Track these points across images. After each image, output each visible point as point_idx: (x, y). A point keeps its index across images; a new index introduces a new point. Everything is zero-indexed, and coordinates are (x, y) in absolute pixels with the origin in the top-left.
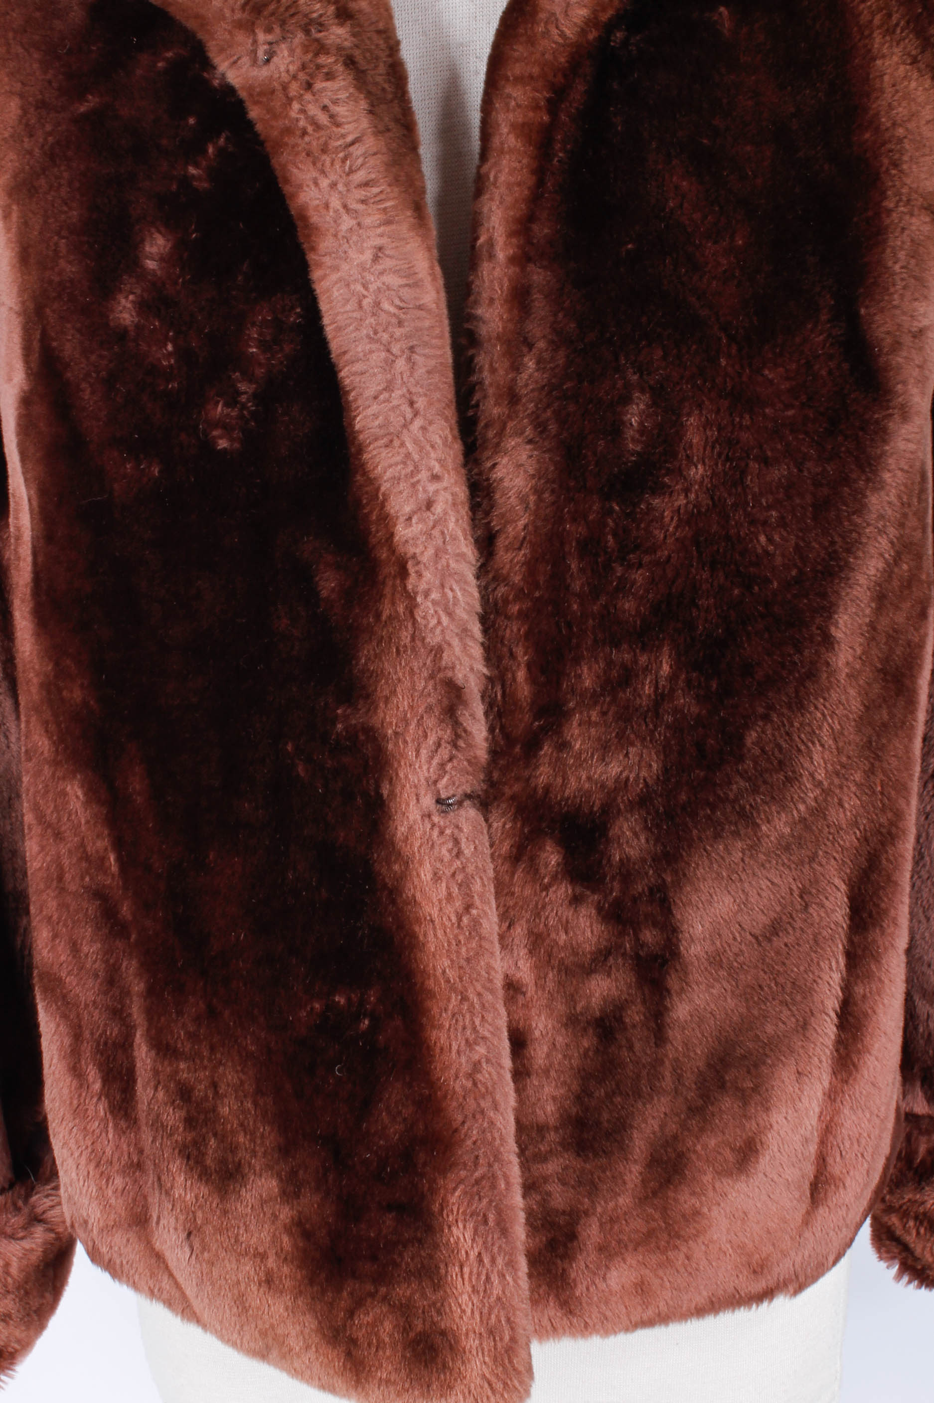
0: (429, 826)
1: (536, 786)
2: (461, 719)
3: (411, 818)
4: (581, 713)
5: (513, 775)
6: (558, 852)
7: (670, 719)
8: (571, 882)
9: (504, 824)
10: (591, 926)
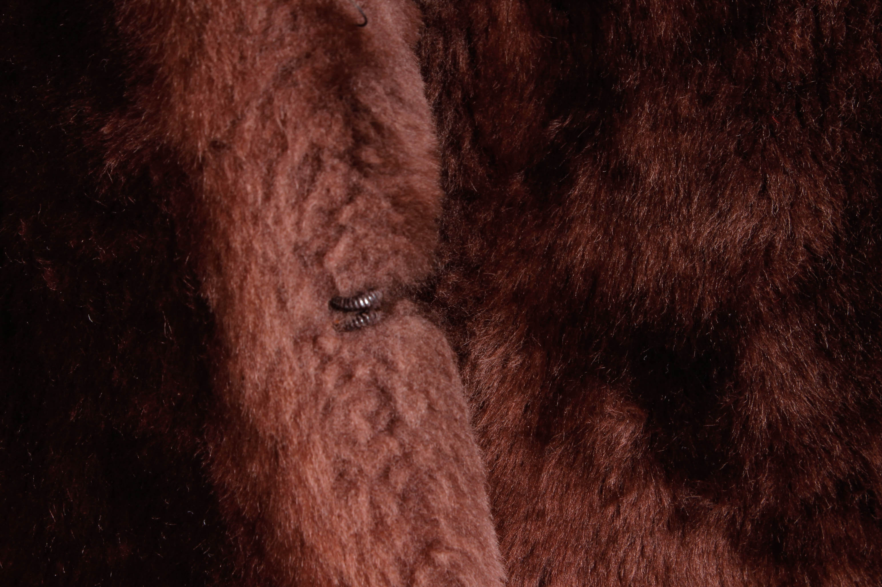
0: (313, 363)
1: (568, 270)
2: (365, 99)
3: (271, 348)
4: (654, 98)
5: (512, 243)
6: (633, 417)
7: (853, 105)
8: (667, 483)
9: (507, 359)
10: (720, 574)
